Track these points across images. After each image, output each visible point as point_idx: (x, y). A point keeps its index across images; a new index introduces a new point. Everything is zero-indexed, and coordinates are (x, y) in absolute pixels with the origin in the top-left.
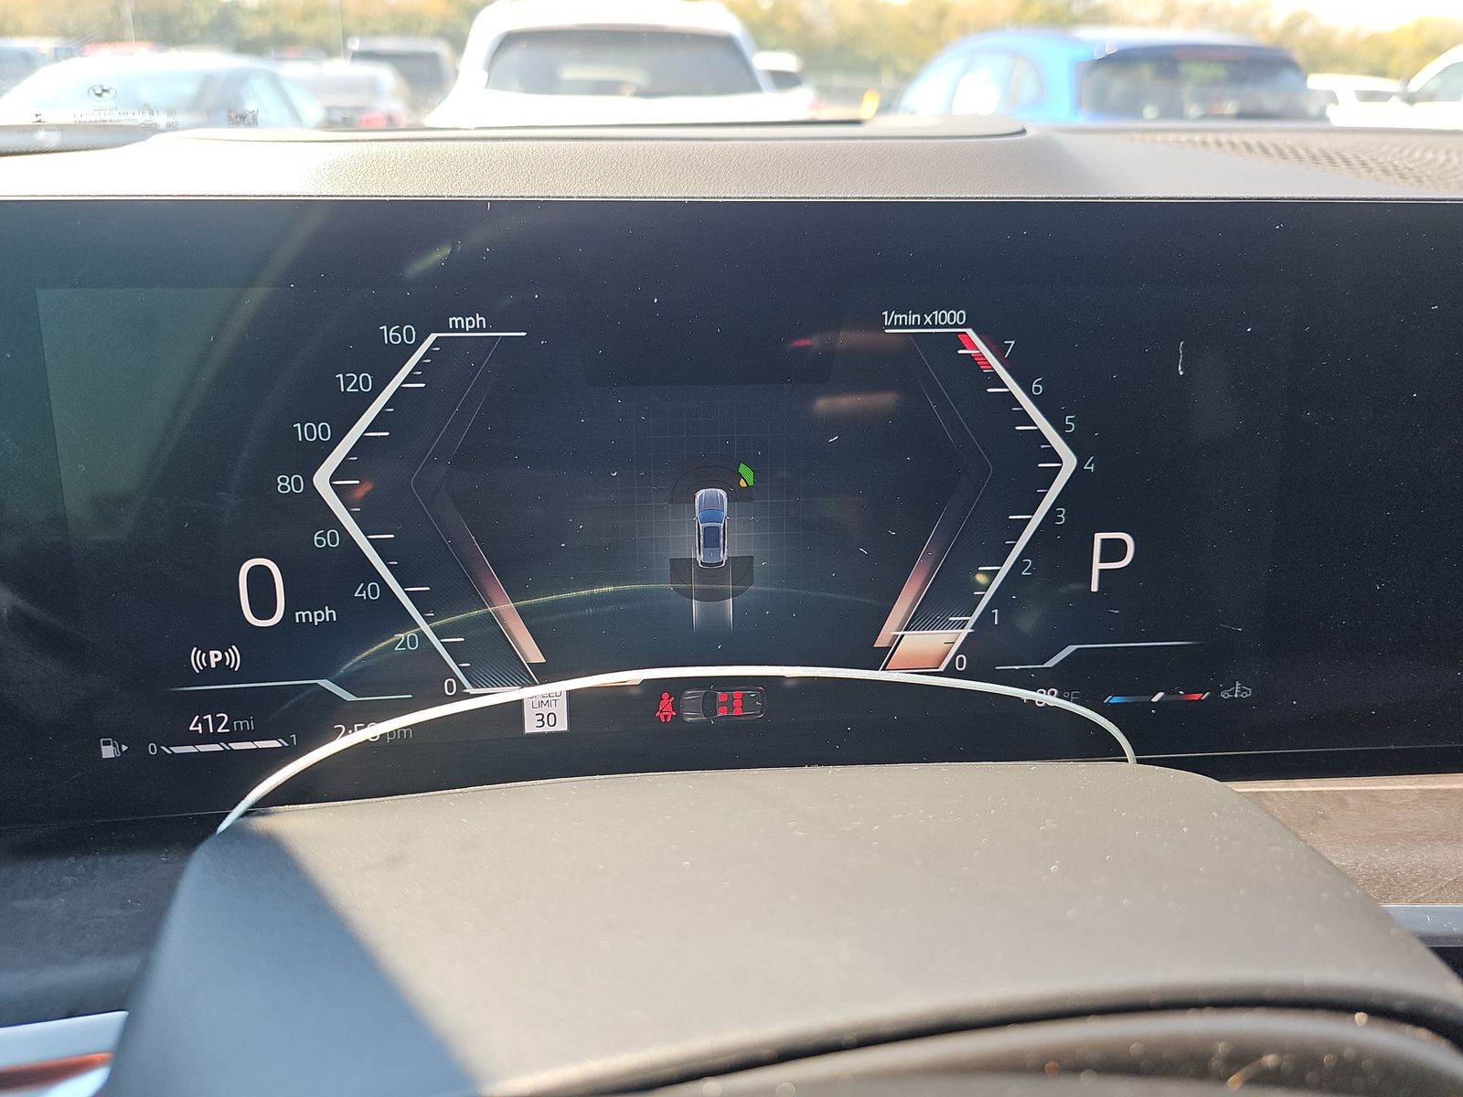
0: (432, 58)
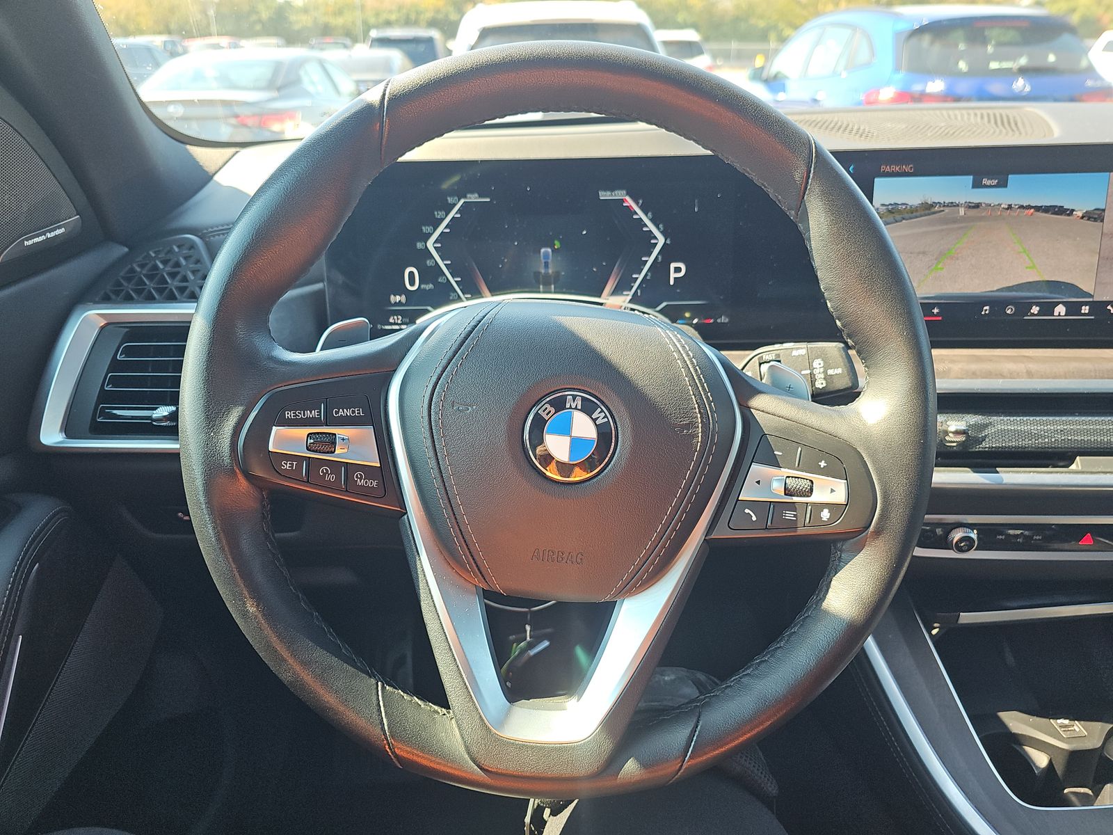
0: (430, 41)
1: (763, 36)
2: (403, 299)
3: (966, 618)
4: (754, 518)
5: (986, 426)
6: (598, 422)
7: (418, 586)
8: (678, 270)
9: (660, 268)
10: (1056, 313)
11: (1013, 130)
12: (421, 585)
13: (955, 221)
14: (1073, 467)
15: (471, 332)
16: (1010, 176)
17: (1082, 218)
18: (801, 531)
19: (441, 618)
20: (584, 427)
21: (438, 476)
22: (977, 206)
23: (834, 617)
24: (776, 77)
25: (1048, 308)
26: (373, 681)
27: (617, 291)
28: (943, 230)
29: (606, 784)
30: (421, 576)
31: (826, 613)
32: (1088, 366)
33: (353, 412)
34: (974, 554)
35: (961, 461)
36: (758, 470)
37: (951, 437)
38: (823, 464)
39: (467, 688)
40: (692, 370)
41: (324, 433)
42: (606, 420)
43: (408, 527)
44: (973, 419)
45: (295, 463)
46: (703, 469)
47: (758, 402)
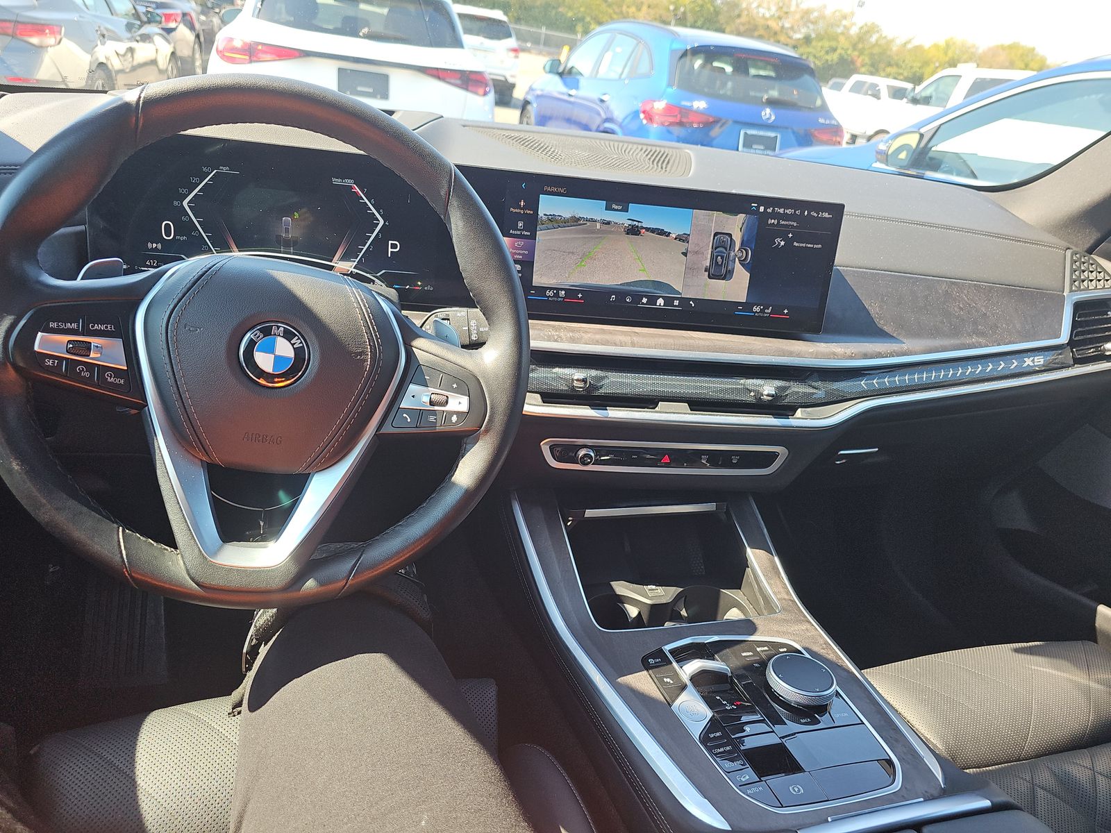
1: (571, 28)
2: (159, 246)
3: (589, 513)
4: (409, 420)
5: (602, 378)
6: (295, 346)
7: (155, 458)
8: (394, 246)
9: (380, 243)
10: (658, 304)
11: (662, 168)
12: (157, 457)
13: (593, 232)
14: (657, 409)
15: (202, 275)
16: (630, 204)
17: (676, 239)
18: (439, 429)
19: (172, 481)
20: (285, 349)
21: (172, 376)
22: (608, 223)
23: (461, 488)
24: (570, 72)
25: (653, 300)
26: (115, 525)
27: (345, 258)
28: (585, 238)
29: (292, 595)
30: (157, 451)
31: (454, 484)
32: (671, 341)
33: (106, 327)
34: (591, 468)
35: (585, 402)
36: (413, 388)
37: (576, 384)
38: (455, 386)
39: (190, 530)
40: (366, 316)
41: (79, 341)
42: (301, 345)
43: (148, 414)
44: (594, 373)
45: (56, 361)
46: (371, 384)
47: (418, 343)
